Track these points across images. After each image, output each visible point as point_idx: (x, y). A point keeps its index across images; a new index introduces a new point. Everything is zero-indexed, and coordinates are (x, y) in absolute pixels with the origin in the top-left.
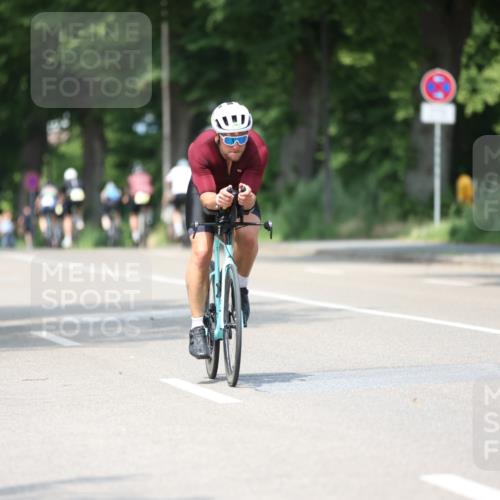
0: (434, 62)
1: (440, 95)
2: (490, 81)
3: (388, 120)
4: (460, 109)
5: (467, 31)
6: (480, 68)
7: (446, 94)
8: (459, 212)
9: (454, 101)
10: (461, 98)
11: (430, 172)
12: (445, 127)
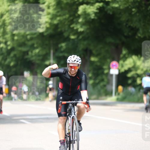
0: (113, 59)
1: (115, 67)
2: (126, 65)
3: (103, 73)
4: (119, 70)
5: (121, 52)
6: (124, 61)
7: (116, 67)
8: (119, 94)
9: (118, 69)
10: (120, 68)
11: (112, 85)
12: (116, 75)
